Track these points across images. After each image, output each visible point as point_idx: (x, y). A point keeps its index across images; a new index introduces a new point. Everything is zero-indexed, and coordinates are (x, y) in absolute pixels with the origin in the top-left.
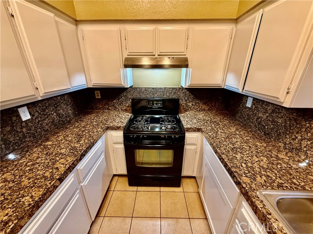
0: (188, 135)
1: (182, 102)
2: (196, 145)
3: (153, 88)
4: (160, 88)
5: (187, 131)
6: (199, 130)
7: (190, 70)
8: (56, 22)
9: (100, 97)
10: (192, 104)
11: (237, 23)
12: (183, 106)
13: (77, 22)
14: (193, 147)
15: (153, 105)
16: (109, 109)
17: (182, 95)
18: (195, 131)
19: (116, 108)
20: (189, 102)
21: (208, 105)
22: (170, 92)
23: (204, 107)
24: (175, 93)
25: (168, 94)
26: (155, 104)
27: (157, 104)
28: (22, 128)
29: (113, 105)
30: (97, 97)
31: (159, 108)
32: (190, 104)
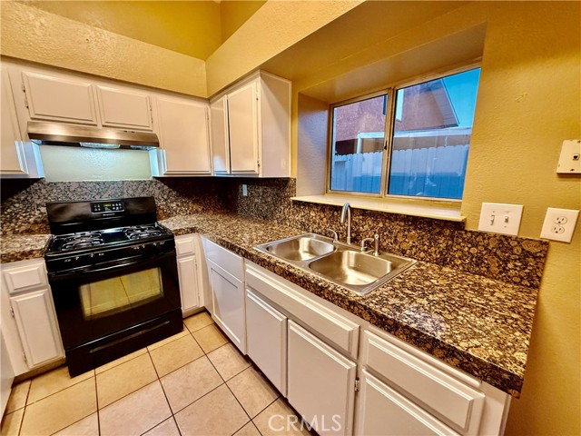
0: (179, 241)
1: (160, 203)
2: (194, 254)
3: (98, 183)
4: (114, 183)
5: (177, 234)
6: (193, 230)
7: (163, 152)
10: (177, 205)
11: (210, 103)
12: (163, 209)
14: (191, 259)
15: (103, 209)
17: (157, 192)
18: (188, 233)
20: (172, 202)
21: (201, 204)
22: (135, 188)
23: (195, 207)
24: (144, 189)
25: (130, 192)
26: (106, 209)
27: (111, 208)
31: (117, 214)
32: (174, 205)
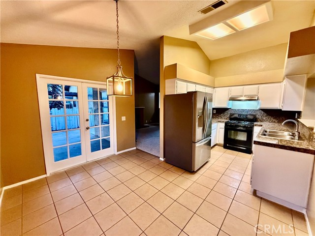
5: (255, 125)
6: (261, 126)
7: (260, 101)
9: (215, 113)
12: (260, 119)
13: (214, 88)
16: (218, 118)
20: (264, 117)
29: (221, 116)
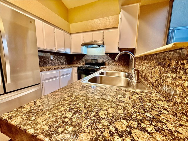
3: (94, 55)
4: (97, 55)
7: (105, 46)
8: (64, 34)
9: (75, 59)
13: (71, 34)
16: (78, 64)
19: (80, 63)
28: (50, 61)
29: (80, 62)
30: (74, 59)
32: (110, 62)
